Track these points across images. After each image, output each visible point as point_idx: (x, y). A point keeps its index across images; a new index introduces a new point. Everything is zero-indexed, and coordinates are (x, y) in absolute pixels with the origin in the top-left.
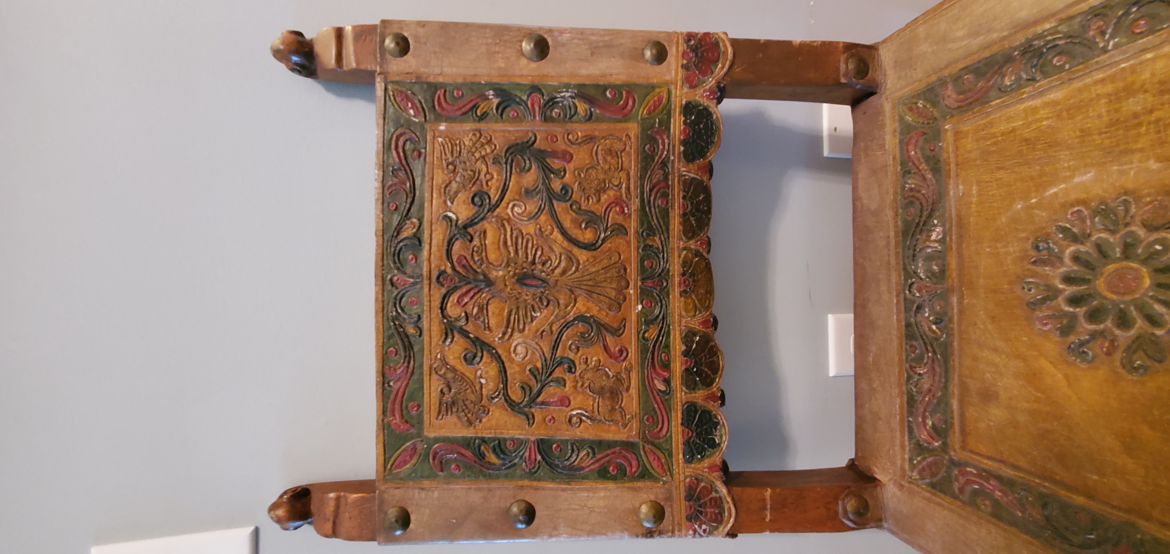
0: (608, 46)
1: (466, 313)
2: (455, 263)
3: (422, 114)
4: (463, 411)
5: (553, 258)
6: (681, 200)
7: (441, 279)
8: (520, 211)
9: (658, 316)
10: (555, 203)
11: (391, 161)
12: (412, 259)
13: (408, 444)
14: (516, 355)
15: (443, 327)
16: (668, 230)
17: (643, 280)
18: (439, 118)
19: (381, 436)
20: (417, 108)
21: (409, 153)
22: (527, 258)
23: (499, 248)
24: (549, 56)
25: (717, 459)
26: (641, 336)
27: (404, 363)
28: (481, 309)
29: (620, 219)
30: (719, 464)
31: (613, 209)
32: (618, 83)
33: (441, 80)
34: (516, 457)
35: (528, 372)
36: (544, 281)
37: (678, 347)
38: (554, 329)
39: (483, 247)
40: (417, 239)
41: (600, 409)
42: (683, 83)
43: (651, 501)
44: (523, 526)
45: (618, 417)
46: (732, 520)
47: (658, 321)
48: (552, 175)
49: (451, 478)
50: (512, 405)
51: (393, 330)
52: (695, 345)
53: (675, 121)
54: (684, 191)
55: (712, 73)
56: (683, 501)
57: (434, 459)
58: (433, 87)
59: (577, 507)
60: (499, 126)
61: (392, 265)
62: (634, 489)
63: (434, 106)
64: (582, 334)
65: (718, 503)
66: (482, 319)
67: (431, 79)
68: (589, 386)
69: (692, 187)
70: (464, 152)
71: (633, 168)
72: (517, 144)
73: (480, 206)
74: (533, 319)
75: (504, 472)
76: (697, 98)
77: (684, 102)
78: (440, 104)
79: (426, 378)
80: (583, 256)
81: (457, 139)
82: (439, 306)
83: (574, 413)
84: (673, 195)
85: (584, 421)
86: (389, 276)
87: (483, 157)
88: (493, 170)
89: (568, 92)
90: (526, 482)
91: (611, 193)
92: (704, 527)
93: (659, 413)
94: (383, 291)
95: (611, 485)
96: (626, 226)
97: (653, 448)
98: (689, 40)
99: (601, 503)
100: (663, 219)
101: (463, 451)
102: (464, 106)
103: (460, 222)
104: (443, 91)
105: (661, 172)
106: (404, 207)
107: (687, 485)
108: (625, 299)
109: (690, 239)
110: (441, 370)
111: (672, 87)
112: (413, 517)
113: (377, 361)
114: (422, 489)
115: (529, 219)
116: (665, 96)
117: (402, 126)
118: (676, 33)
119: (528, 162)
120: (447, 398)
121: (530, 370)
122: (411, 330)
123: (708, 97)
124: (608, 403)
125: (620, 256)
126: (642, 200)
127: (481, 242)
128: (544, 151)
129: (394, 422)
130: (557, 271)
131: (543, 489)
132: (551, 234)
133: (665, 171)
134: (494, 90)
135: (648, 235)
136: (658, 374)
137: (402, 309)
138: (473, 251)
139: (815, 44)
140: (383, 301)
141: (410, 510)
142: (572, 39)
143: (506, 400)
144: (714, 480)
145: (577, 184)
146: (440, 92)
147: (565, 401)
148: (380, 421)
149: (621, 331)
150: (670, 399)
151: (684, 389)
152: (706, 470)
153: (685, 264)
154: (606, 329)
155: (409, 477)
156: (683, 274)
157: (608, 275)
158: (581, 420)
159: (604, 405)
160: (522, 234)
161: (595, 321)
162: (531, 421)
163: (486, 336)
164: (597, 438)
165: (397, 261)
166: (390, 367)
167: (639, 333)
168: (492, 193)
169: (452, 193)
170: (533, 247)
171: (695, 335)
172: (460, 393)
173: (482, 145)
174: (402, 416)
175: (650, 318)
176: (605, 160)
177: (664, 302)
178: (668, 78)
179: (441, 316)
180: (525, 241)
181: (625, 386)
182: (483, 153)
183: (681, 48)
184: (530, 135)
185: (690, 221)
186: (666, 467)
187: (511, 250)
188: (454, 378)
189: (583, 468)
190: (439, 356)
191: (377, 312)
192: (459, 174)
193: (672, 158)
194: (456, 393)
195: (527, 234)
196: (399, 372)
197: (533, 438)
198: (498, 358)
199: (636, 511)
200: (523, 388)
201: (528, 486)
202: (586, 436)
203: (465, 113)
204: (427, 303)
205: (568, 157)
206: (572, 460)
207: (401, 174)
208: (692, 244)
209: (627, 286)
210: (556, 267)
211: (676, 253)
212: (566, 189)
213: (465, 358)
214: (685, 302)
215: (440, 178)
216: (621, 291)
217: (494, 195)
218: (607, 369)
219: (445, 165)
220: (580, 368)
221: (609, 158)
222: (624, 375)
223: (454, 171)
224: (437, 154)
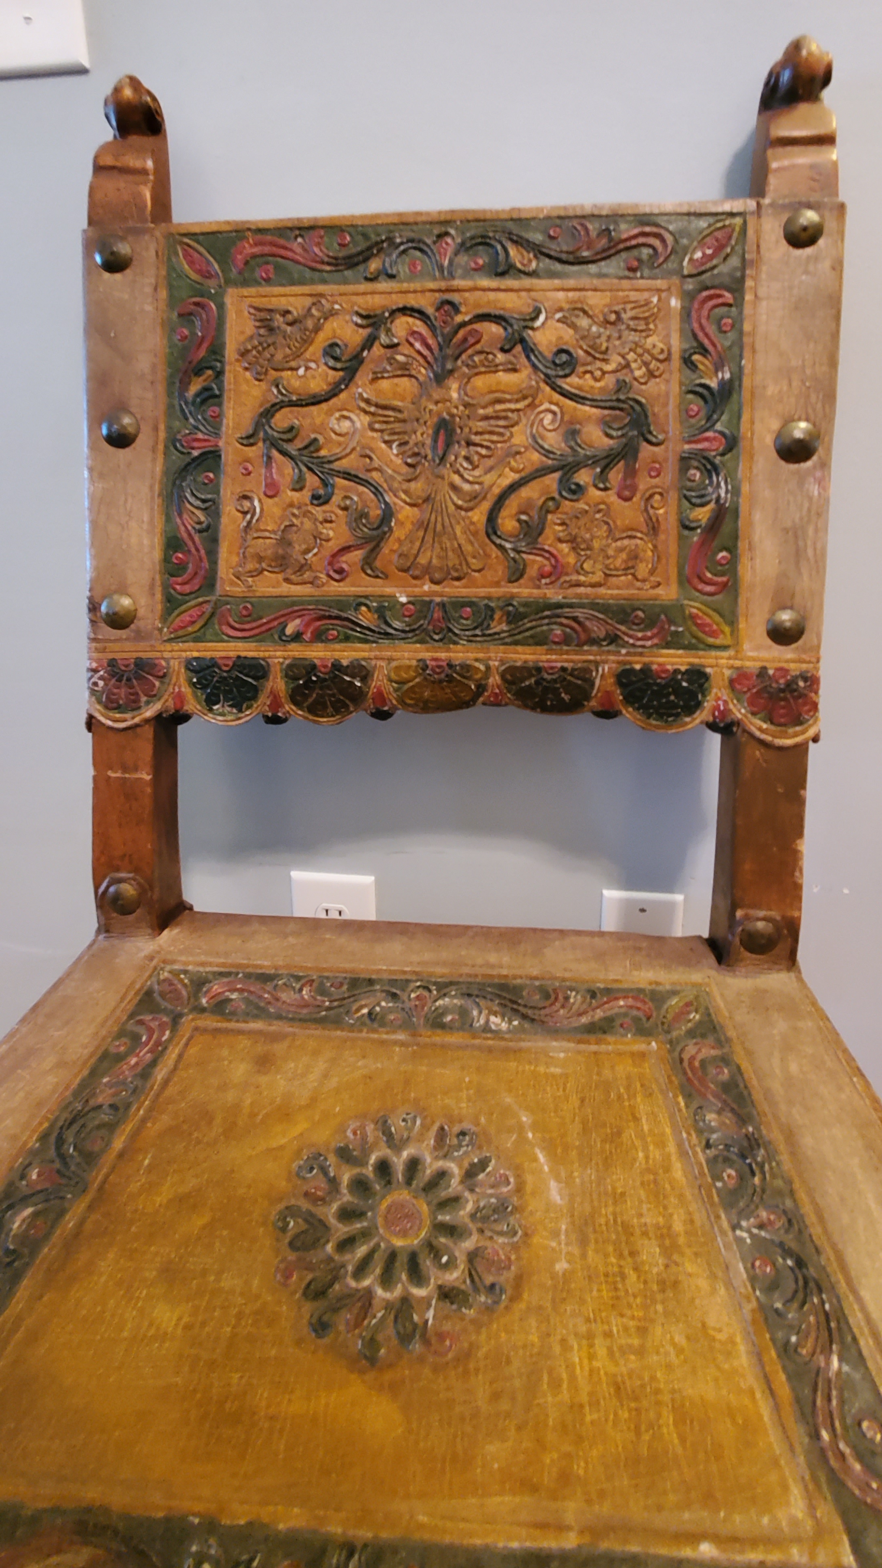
0: (798, 554)
1: (397, 345)
2: (469, 328)
3: (695, 272)
4: (260, 344)
5: (477, 473)
6: (559, 665)
7: (446, 307)
8: (546, 422)
9: (390, 626)
10: (557, 475)
11: (623, 226)
12: (476, 263)
13: (216, 266)
14: (338, 419)
15: (378, 312)
16: (516, 643)
17: (443, 605)
18: (688, 297)
19: (228, 228)
20: (703, 264)
21: (635, 252)
22: (477, 433)
23: (492, 392)
24: (783, 463)
25: (192, 705)
26: (363, 600)
27: (328, 256)
28: (404, 367)
29: (532, 571)
30: (186, 708)
31: (546, 562)
32: (739, 568)
33: (748, 297)
34: (196, 420)
35: (313, 436)
36: (443, 459)
37: (346, 654)
38: (375, 475)
39: (494, 369)
40: (505, 270)
41: (261, 540)
42: (738, 668)
43: (136, 610)
44: (104, 431)
45: (250, 566)
46: (109, 723)
47: (384, 626)
48: (598, 470)
49: (169, 328)
50: (269, 412)
51: (374, 238)
52: (348, 679)
53: (680, 656)
54: (573, 670)
55: (754, 714)
56: (135, 655)
57: (197, 304)
58: (737, 286)
59: (129, 506)
60: (675, 389)
61: (468, 235)
62: (152, 586)
63: (707, 288)
64: (365, 515)
65: (133, 705)
66: (388, 368)
67: (749, 283)
68: (292, 525)
69: (579, 682)
70: (633, 337)
71: (609, 592)
72: (646, 416)
73: (554, 363)
74: (388, 443)
75: (176, 402)
76: (714, 690)
77: (708, 670)
78: (710, 298)
79: (306, 289)
80: (479, 516)
81: (656, 326)
82: (408, 305)
83: (256, 503)
84: (567, 653)
85: (244, 518)
86: (452, 232)
87: (627, 365)
88: (609, 381)
89: (727, 492)
90: (162, 435)
91: (572, 559)
92: (101, 683)
93: (254, 625)
94: (431, 223)
95: (157, 554)
96: (522, 581)
97: (207, 615)
98: (805, 679)
99: (134, 540)
100: (532, 637)
101: (205, 345)
102: (707, 335)
103: (530, 332)
104: (731, 301)
105: (602, 634)
106: (553, 248)
107: (157, 662)
108: (415, 578)
109: (503, 676)
110: (318, 310)
111: (731, 652)
112: (118, 276)
113: (331, 219)
114: (156, 289)
115: (534, 437)
116: (718, 642)
117: (676, 241)
118: (818, 661)
119: (620, 433)
120: (279, 320)
121: (316, 440)
122: (374, 265)
123: (717, 707)
124: (269, 552)
125: (479, 571)
126: (559, 606)
127: (501, 364)
128: (635, 458)
129: (247, 245)
130: (456, 479)
131: (154, 460)
132: (512, 470)
133: (604, 640)
134: (731, 380)
135: (508, 613)
136: (307, 625)
137: (404, 252)
138: (488, 353)
139: (797, 874)
140: (416, 223)
141: (128, 272)
142: (810, 499)
143: (273, 405)
144: (162, 701)
145: (587, 508)
146: (728, 297)
147: (272, 490)
148: (247, 226)
149: (369, 572)
150: (274, 641)
151: (287, 662)
152: (177, 690)
153: (466, 668)
154: (372, 550)
155: (171, 268)
156: (450, 666)
157: (450, 553)
158: (245, 513)
159: (266, 546)
160: (512, 426)
161: (385, 533)
162: (245, 442)
163: (363, 377)
164: (221, 535)
165: (473, 242)
166: (321, 237)
167: (366, 597)
168: (574, 380)
169: (574, 319)
170: (493, 442)
171: (364, 679)
172: (284, 337)
173: (646, 364)
174: (254, 256)
175: (388, 614)
176: (621, 550)
177: (410, 635)
178: (746, 646)
179: (394, 308)
180: (502, 430)
181: (293, 577)
182: (633, 365)
183: (792, 666)
184: (661, 437)
185: (529, 678)
186: (180, 633)
187: (489, 411)
188: (306, 329)
189: (180, 515)
190: (337, 307)
191: (400, 215)
192: (602, 330)
193: (624, 651)
194: (285, 332)
195: (511, 433)
196: (316, 250)
197: (221, 444)
198: (333, 392)
199: (123, 590)
200: (291, 429)
201: (157, 436)
202: (224, 520)
203: (695, 336)
204: (412, 286)
205: (627, 493)
206: (192, 500)
207: (603, 242)
208: (494, 680)
209: (434, 582)
210: (462, 476)
211: (481, 655)
212: (578, 491)
213: (334, 345)
214: (409, 667)
215: (596, 301)
216: (427, 573)
217: (571, 383)
218: (316, 550)
219: (616, 308)
220: (318, 512)
221: (624, 556)
222: (307, 575)
223: (607, 322)
224: (634, 296)
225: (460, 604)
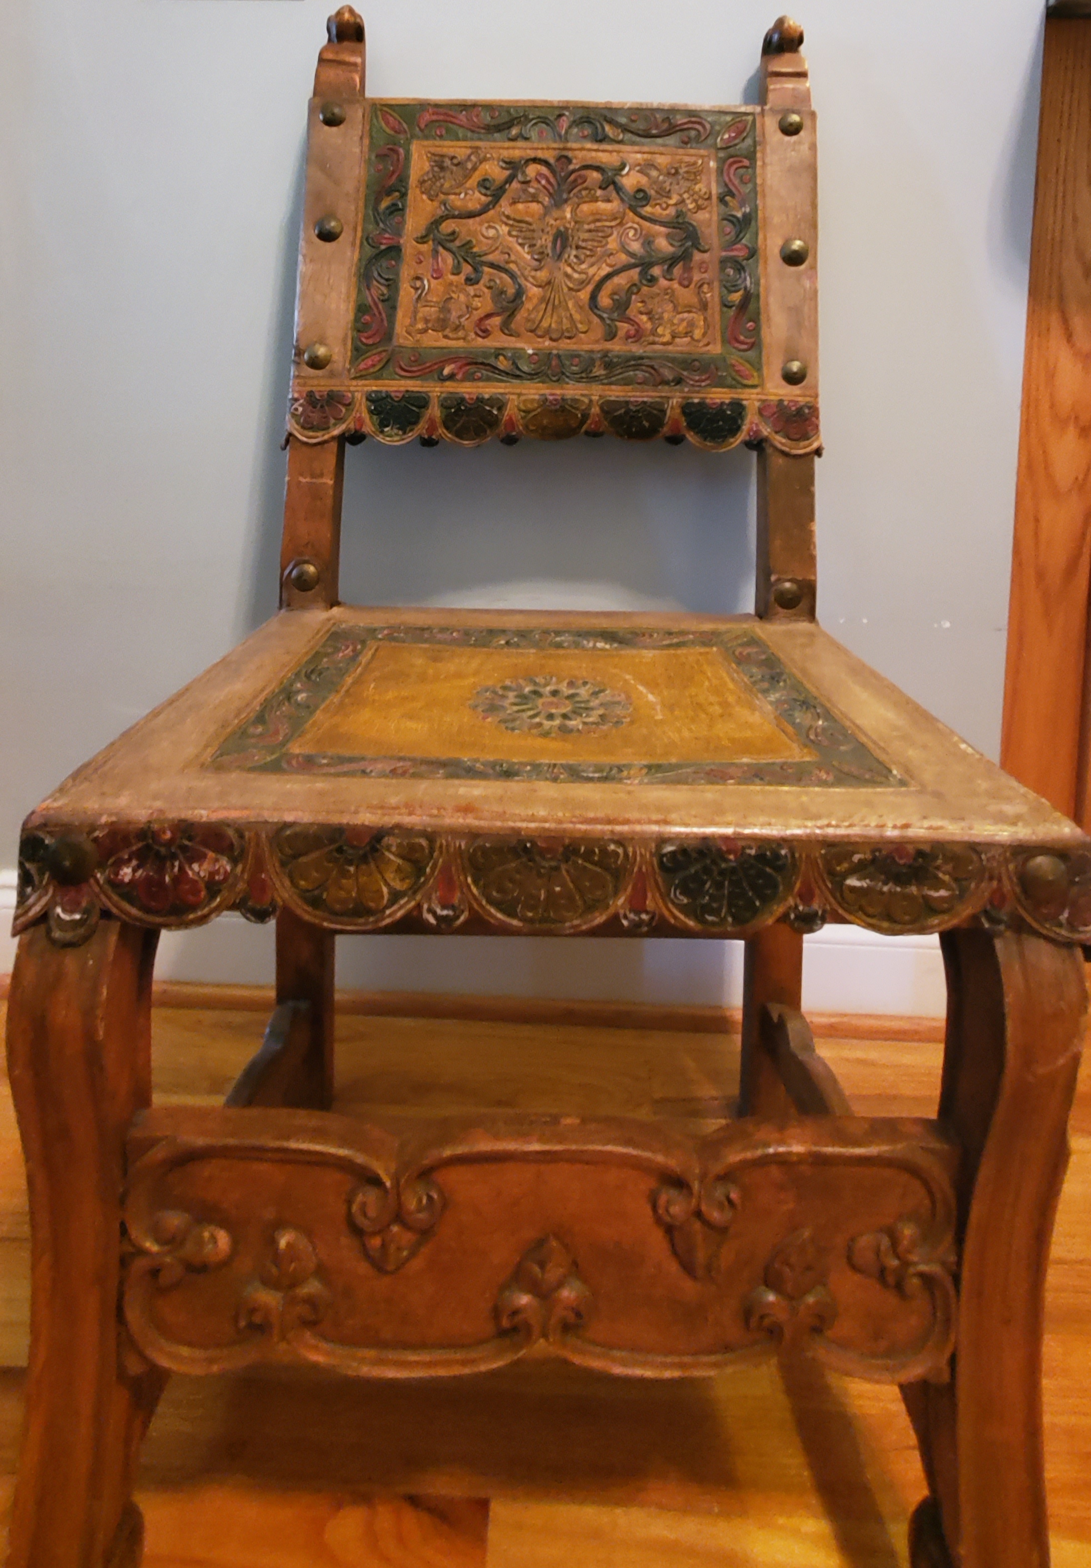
1: (530, 182)
2: (579, 173)
3: (725, 146)
4: (434, 176)
5: (583, 266)
6: (641, 399)
7: (563, 160)
8: (631, 235)
9: (520, 370)
10: (638, 270)
11: (678, 117)
12: (584, 133)
13: (405, 126)
14: (487, 228)
15: (517, 160)
16: (611, 384)
17: (558, 356)
18: (721, 162)
19: (414, 103)
20: (730, 142)
21: (686, 133)
22: (583, 240)
23: (594, 214)
24: (786, 265)
25: (369, 428)
26: (501, 352)
27: (483, 124)
28: (534, 196)
29: (621, 333)
30: (364, 429)
31: (631, 327)
32: (762, 334)
33: (759, 163)
34: (385, 225)
35: (468, 238)
36: (559, 257)
37: (488, 390)
38: (512, 266)
39: (595, 199)
40: (601, 139)
41: (428, 308)
42: (764, 401)
43: (331, 356)
44: (317, 231)
45: (420, 326)
46: (305, 439)
47: (516, 370)
48: (666, 267)
49: (370, 164)
50: (436, 223)
51: (515, 115)
52: (488, 408)
53: (725, 393)
54: (652, 403)
56: (327, 389)
57: (390, 150)
58: (752, 157)
59: (331, 282)
60: (715, 218)
61: (578, 116)
62: (344, 340)
63: (733, 156)
64: (504, 293)
65: (324, 425)
66: (523, 196)
67: (759, 154)
68: (451, 298)
70: (687, 184)
71: (676, 349)
72: (697, 234)
73: (635, 197)
74: (522, 245)
75: (371, 214)
76: (749, 417)
77: (745, 403)
79: (469, 144)
80: (584, 295)
81: (701, 178)
82: (538, 157)
83: (426, 282)
84: (647, 391)
85: (416, 292)
86: (567, 113)
87: (683, 201)
88: (672, 211)
89: (751, 284)
90: (360, 234)
91: (649, 326)
92: (301, 409)
93: (420, 368)
94: (553, 108)
95: (351, 317)
96: (615, 340)
97: (385, 360)
98: (809, 408)
99: (334, 307)
100: (623, 379)
101: (394, 177)
102: (733, 184)
103: (619, 178)
104: (749, 165)
105: (671, 378)
106: (633, 126)
107: (344, 394)
108: (539, 336)
109: (601, 408)
110: (476, 157)
111: (759, 390)
112: (334, 129)
113: (486, 101)
114: (361, 138)
115: (622, 244)
116: (749, 383)
117: (712, 128)
118: (817, 396)
119: (680, 244)
120: (447, 162)
121: (470, 241)
122: (514, 131)
123: (752, 430)
124: (434, 316)
125: (585, 333)
126: (641, 358)
127: (600, 197)
128: (691, 260)
129: (427, 114)
130: (569, 270)
131: (353, 252)
132: (608, 265)
133: (673, 382)
134: (751, 214)
135: (606, 363)
136: (460, 368)
137: (535, 124)
138: (591, 190)
139: (812, 548)
140: (544, 107)
141: (342, 127)
142: (805, 289)
143: (442, 217)
144: (346, 423)
145: (659, 291)
146: (747, 163)
148: (428, 102)
149: (506, 332)
150: (434, 380)
151: (443, 395)
152: (358, 415)
153: (575, 401)
154: (509, 316)
155: (373, 126)
156: (563, 399)
157: (564, 320)
158: (418, 289)
159: (432, 312)
160: (608, 237)
161: (518, 305)
162: (420, 241)
163: (505, 201)
164: (399, 304)
165: (582, 120)
166: (479, 112)
167: (503, 349)
168: (648, 209)
169: (648, 171)
170: (594, 247)
171: (500, 409)
172: (451, 173)
173: (695, 201)
174: (432, 122)
175: (519, 362)
176: (682, 320)
177: (535, 377)
178: (769, 386)
179: (528, 158)
180: (600, 239)
181: (451, 335)
182: (688, 201)
183: (800, 399)
184: (707, 247)
185: (620, 409)
186: (364, 373)
187: (592, 226)
188: (467, 169)
189: (369, 289)
190: (488, 156)
191: (533, 101)
192: (666, 179)
193: (687, 390)
194: (452, 170)
195: (607, 241)
196: (476, 119)
197: (402, 241)
198: (484, 210)
199: (321, 342)
200: (453, 233)
201: (355, 235)
202: (402, 293)
203: (726, 185)
204: (540, 146)
205: (686, 283)
206: (379, 279)
207: (665, 126)
208: (595, 410)
209: (551, 339)
210: (573, 268)
211: (585, 392)
212: (652, 280)
213: (485, 180)
214: (533, 400)
215: (662, 160)
216: (547, 333)
217: (648, 210)
218: (467, 316)
219: (676, 166)
220: (471, 290)
221: (685, 324)
222: (461, 334)
223: (669, 174)
224: (687, 159)
225: (574, 355)
